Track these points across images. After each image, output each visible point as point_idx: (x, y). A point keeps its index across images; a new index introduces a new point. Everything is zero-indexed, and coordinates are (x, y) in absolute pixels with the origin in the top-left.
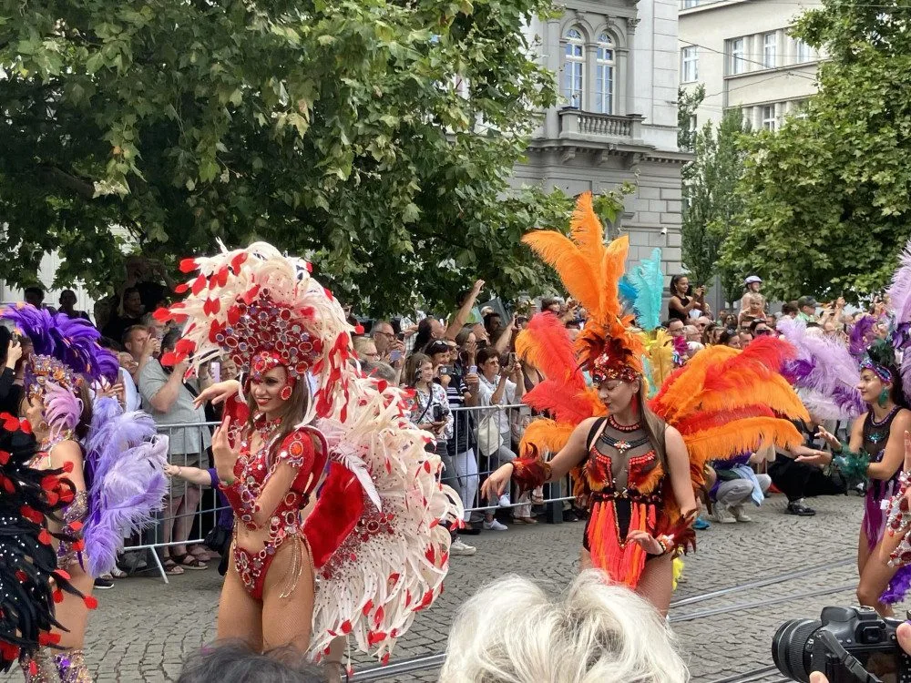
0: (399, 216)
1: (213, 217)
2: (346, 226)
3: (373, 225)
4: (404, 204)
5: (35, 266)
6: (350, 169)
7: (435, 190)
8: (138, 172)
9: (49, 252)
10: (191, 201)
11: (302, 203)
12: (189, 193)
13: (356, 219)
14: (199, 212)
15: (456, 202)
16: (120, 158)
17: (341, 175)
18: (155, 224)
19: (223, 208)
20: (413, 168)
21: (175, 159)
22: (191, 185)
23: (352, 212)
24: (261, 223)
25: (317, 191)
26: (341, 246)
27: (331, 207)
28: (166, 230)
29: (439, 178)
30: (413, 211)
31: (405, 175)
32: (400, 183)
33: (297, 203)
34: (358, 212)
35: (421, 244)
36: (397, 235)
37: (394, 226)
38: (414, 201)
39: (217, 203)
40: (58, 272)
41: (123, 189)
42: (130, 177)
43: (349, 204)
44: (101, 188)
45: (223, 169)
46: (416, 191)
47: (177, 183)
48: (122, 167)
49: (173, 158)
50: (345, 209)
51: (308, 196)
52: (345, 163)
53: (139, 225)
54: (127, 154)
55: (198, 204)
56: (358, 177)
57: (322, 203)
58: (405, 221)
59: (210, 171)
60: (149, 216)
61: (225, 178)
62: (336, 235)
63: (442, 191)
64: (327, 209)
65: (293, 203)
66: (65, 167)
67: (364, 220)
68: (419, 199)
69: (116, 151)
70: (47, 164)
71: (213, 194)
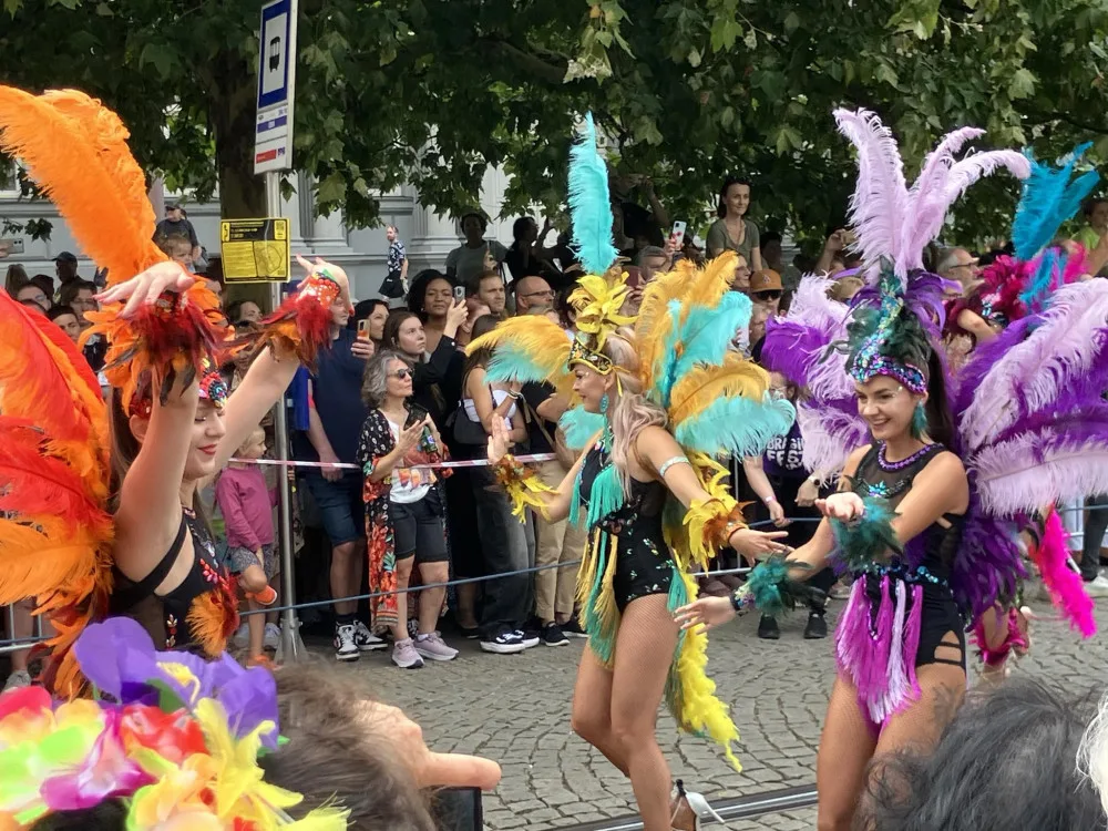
0: (1003, 92)
1: (726, 104)
2: (922, 109)
3: (964, 106)
4: (1012, 70)
5: (473, 183)
6: (934, 20)
7: (1058, 47)
8: (624, 44)
9: (495, 166)
10: (695, 83)
11: (858, 76)
12: (691, 71)
13: (938, 97)
14: (706, 98)
15: (1092, 64)
16: (599, 24)
17: (921, 32)
18: (645, 119)
19: (740, 90)
20: (1023, 15)
21: (674, 20)
22: (695, 59)
23: (931, 86)
24: (795, 110)
25: (879, 58)
26: (914, 138)
27: (899, 82)
28: (659, 127)
29: (1065, 29)
30: (1025, 81)
31: (1011, 28)
32: (1004, 39)
33: (850, 76)
34: (941, 87)
35: (1037, 131)
36: (1001, 119)
37: (996, 106)
38: (1025, 65)
39: (730, 84)
40: (508, 193)
41: (601, 69)
42: (614, 52)
43: (927, 76)
44: (574, 70)
45: (746, 28)
46: (1028, 51)
47: (676, 57)
48: (604, 38)
49: (670, 19)
50: (922, 82)
51: (866, 65)
52: (927, 10)
53: (617, 120)
54: (610, 17)
55: (705, 87)
56: (947, 31)
57: (888, 75)
58: (1012, 94)
59: (726, 33)
60: (636, 107)
61: (751, 41)
62: (910, 123)
63: (1069, 47)
64: (894, 84)
65: (844, 78)
66: (517, 40)
67: (950, 99)
68: (1032, 62)
69: (595, 13)
70: (492, 38)
71: (727, 70)
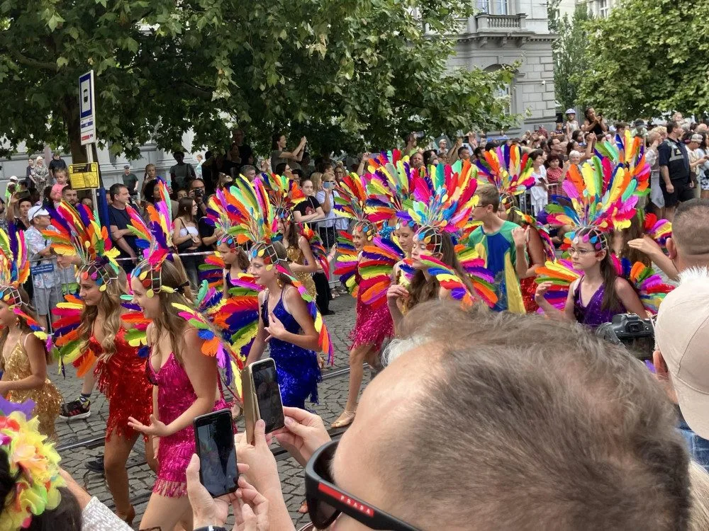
0: (383, 94)
1: (277, 105)
2: (352, 103)
3: (368, 101)
4: (386, 86)
5: (179, 140)
6: (353, 72)
7: (403, 76)
8: (234, 83)
9: (186, 132)
10: (263, 96)
11: (326, 91)
12: (261, 92)
13: (358, 98)
14: (268, 103)
15: (416, 82)
16: (222, 76)
17: (348, 76)
18: (244, 112)
19: (282, 99)
20: (389, 65)
21: (252, 73)
22: (263, 88)
23: (355, 94)
24: (304, 105)
25: (334, 84)
26: (351, 115)
27: (343, 93)
28: (250, 114)
29: (405, 68)
30: (391, 90)
31: (385, 69)
32: (382, 74)
33: (324, 92)
34: (359, 94)
35: (397, 109)
36: (383, 105)
37: (381, 101)
38: (391, 84)
39: (277, 97)
40: (194, 142)
41: (227, 94)
42: (230, 87)
43: (353, 90)
44: (215, 95)
45: (280, 77)
46: (391, 78)
47: (254, 88)
48: (226, 82)
49: (250, 72)
50: (351, 93)
51: (329, 87)
52: (349, 68)
53: (235, 111)
54: (226, 73)
55: (267, 98)
56: (358, 76)
57: (338, 90)
58: (387, 96)
59: (273, 79)
60: (240, 107)
61: (282, 81)
62: (348, 109)
63: (407, 76)
64: (341, 94)
65: (321, 93)
66: (191, 83)
67: (363, 98)
68: (394, 82)
69: (220, 72)
70: (180, 82)
71: (275, 91)
